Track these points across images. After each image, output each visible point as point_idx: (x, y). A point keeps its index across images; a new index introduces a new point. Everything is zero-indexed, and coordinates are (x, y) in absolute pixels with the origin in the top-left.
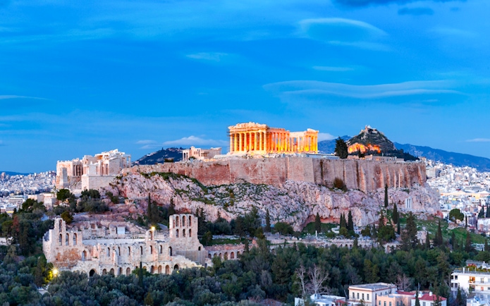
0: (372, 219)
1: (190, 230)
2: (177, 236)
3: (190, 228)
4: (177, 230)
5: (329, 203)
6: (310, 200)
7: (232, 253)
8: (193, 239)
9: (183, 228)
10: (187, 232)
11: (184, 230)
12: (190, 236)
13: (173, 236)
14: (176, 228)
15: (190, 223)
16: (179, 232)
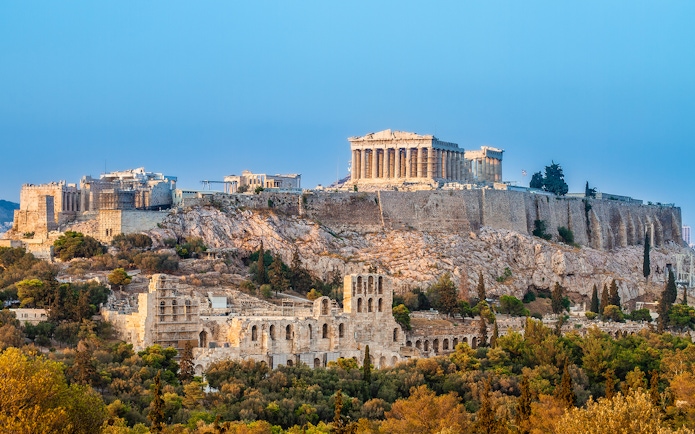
0: (628, 295)
1: (380, 300)
2: (359, 311)
3: (380, 296)
4: (360, 300)
5: (561, 266)
6: (525, 261)
7: (446, 340)
8: (384, 316)
9: (369, 296)
10: (375, 303)
11: (370, 300)
12: (380, 310)
13: (353, 309)
14: (358, 296)
15: (380, 288)
16: (363, 303)
